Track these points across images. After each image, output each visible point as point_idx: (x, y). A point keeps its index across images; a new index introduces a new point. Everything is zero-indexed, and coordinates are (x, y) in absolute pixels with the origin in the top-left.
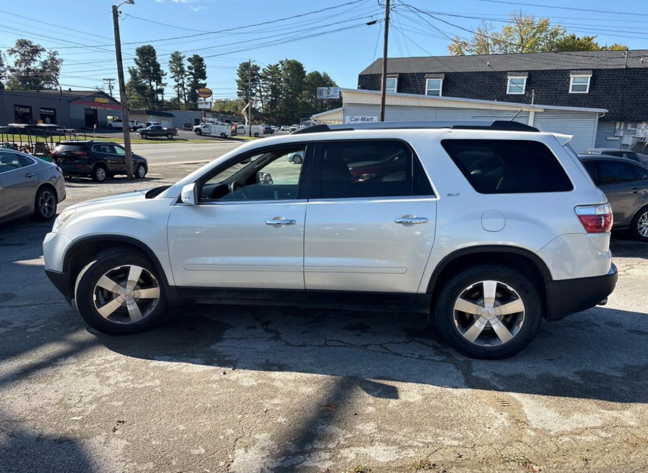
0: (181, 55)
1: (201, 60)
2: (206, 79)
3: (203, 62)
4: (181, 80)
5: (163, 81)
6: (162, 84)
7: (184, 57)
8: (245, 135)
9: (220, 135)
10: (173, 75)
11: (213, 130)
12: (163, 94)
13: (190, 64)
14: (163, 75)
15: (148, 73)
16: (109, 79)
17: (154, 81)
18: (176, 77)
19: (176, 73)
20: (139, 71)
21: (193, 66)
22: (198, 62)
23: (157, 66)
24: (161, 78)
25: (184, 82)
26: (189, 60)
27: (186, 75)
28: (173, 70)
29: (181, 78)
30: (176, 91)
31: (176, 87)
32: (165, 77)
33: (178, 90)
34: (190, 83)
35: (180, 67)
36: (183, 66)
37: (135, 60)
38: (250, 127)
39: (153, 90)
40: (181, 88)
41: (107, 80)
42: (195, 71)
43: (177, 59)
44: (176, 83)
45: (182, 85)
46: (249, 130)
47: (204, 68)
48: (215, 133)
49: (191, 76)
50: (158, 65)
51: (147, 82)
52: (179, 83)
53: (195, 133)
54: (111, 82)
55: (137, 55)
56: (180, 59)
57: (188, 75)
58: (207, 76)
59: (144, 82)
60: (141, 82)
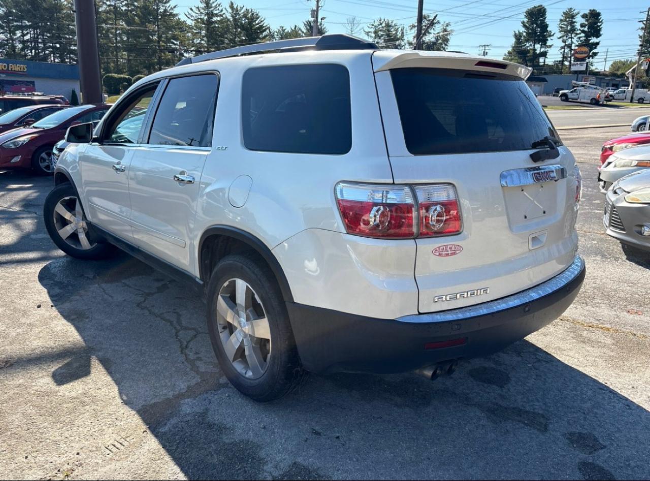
0: (574, 12)
1: (599, 14)
2: (600, 38)
3: (600, 17)
4: (570, 40)
5: (549, 43)
6: (547, 46)
7: (578, 13)
8: (625, 101)
9: (589, 101)
10: (561, 35)
11: (581, 94)
12: (546, 57)
13: (583, 21)
14: (550, 36)
15: (534, 35)
16: (485, 46)
17: (539, 44)
18: (565, 38)
19: (565, 32)
20: (524, 34)
21: (587, 23)
22: (594, 18)
23: (544, 27)
24: (547, 40)
25: (572, 42)
26: (584, 16)
27: (577, 34)
28: (562, 29)
29: (570, 38)
30: (561, 53)
31: (562, 48)
32: (552, 38)
33: (564, 51)
34: (579, 42)
35: (571, 25)
36: (575, 24)
37: (523, 23)
38: (633, 91)
39: (536, 53)
40: (569, 49)
41: (482, 46)
42: (588, 28)
43: (569, 16)
44: (564, 44)
45: (569, 46)
46: (631, 95)
47: (599, 24)
48: (584, 99)
49: (583, 35)
50: (547, 26)
51: (531, 45)
52: (567, 43)
53: (560, 99)
54: (487, 48)
55: (526, 17)
56: (573, 17)
57: (580, 34)
58: (601, 33)
59: (527, 45)
60: (524, 46)
